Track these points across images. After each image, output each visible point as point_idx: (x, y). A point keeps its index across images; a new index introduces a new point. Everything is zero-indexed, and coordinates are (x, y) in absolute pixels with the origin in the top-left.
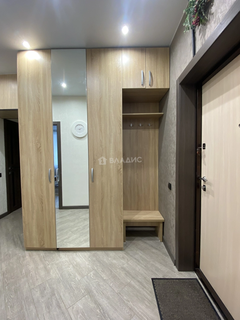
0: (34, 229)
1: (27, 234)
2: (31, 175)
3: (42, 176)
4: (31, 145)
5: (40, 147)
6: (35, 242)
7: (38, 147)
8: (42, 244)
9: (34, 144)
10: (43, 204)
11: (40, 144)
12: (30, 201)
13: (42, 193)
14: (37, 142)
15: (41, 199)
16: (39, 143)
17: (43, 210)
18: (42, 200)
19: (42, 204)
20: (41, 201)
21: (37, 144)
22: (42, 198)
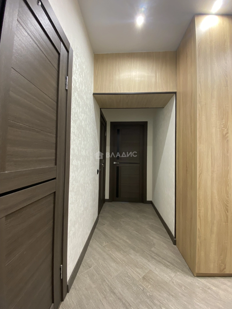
0: (213, 248)
1: (203, 254)
2: (213, 172)
3: (228, 173)
4: (214, 130)
5: (228, 133)
6: (212, 266)
7: (225, 133)
8: (222, 268)
9: (218, 130)
10: (228, 212)
11: (228, 130)
12: (209, 207)
13: (228, 197)
14: (223, 126)
15: (226, 205)
16: (226, 128)
17: (227, 220)
18: (228, 207)
19: (226, 211)
20: (226, 208)
21: (222, 129)
22: (228, 204)
